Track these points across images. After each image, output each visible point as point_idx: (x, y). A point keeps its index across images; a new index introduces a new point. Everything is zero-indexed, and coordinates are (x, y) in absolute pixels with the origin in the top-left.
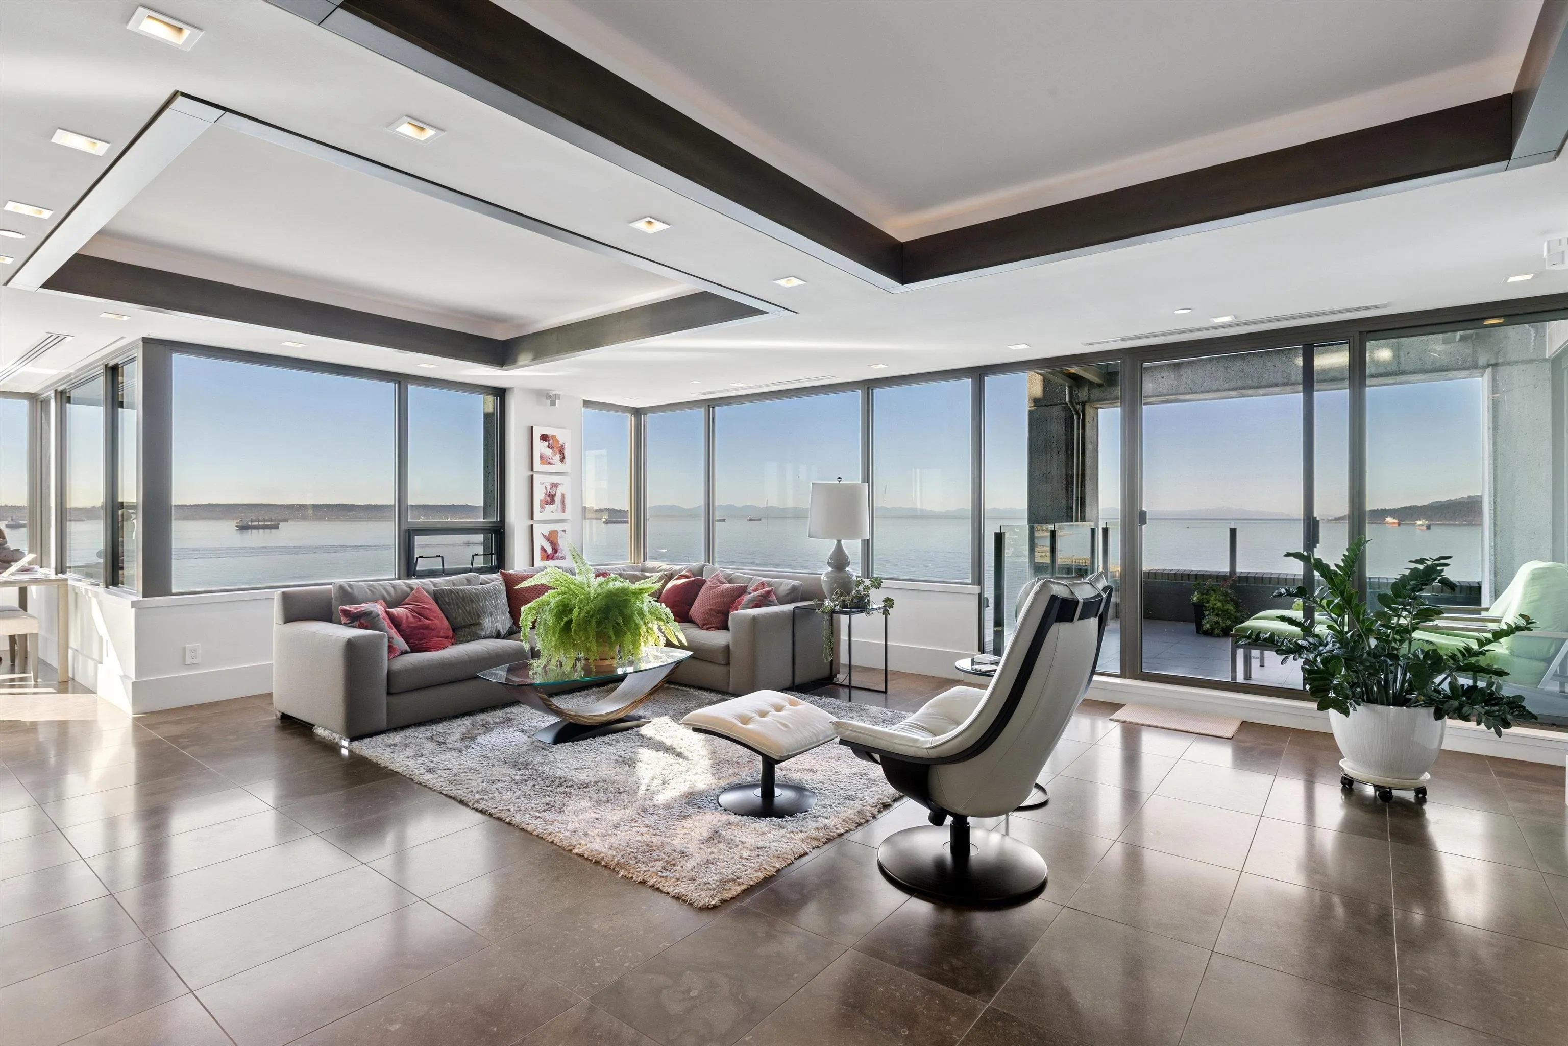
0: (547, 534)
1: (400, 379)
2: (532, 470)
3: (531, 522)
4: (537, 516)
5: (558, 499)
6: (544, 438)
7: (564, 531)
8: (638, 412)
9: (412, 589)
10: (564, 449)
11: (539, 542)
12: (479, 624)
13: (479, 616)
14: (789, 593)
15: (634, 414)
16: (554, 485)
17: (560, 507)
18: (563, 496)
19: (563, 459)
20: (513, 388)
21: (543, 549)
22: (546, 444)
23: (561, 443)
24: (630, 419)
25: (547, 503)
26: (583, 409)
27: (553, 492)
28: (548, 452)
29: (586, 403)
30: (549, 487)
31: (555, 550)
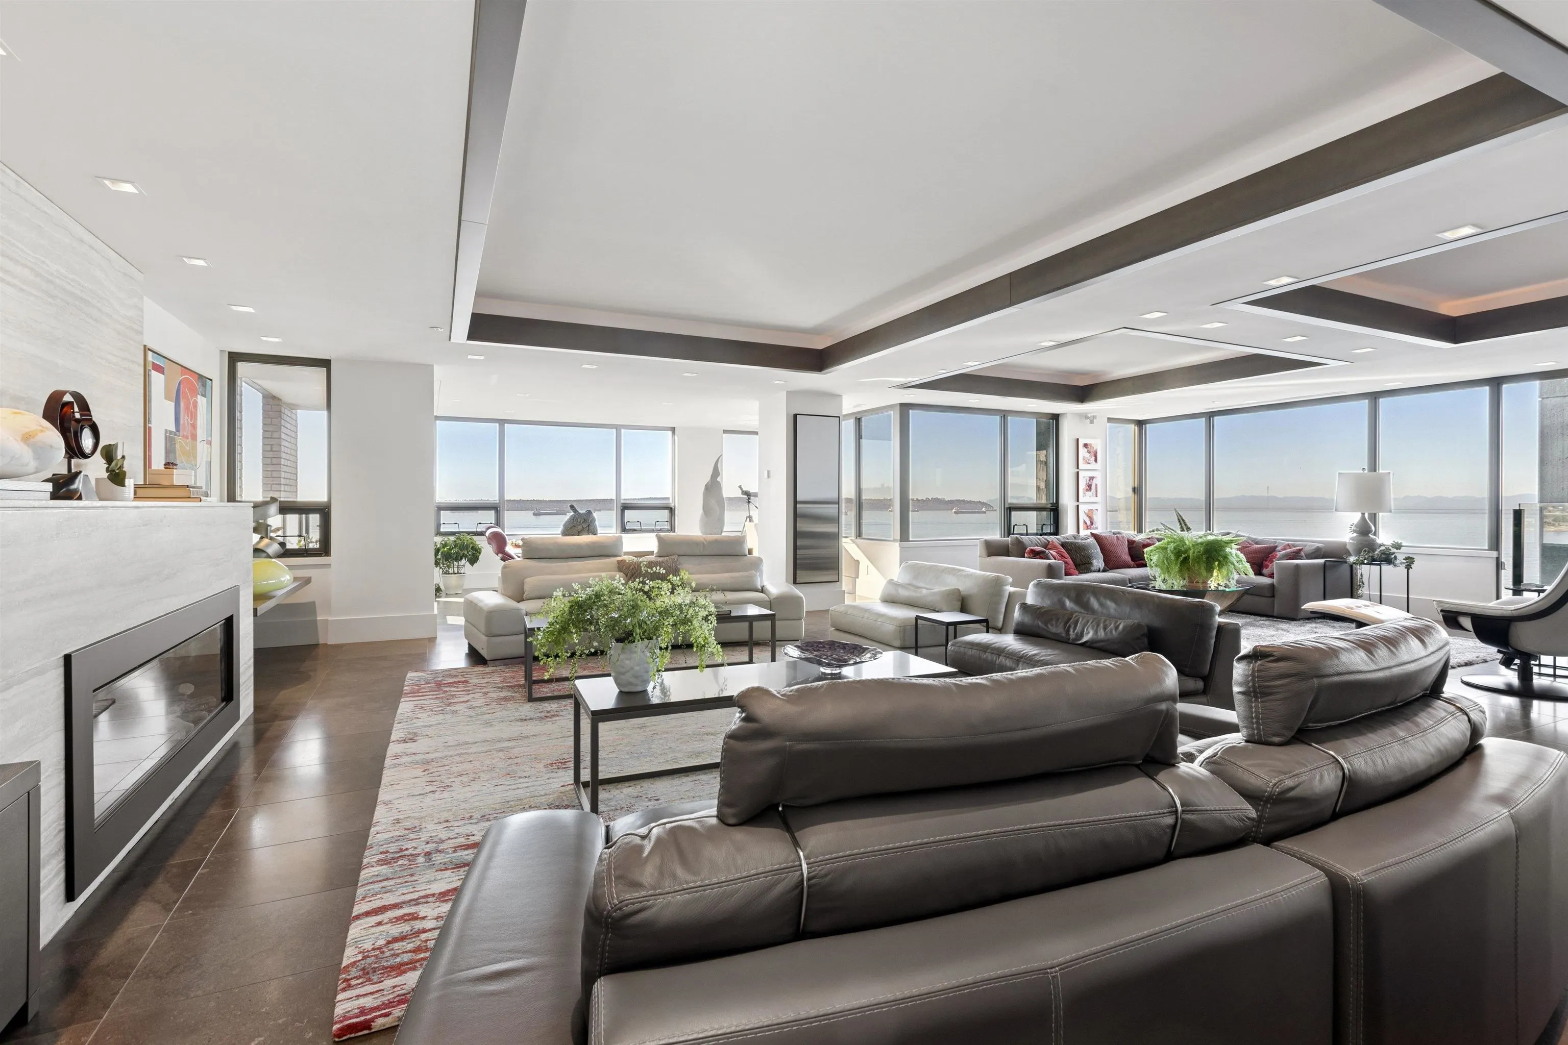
0: (1087, 512)
1: (1004, 414)
2: (1078, 468)
3: (1077, 504)
4: (1080, 500)
5: (1093, 487)
6: (1086, 445)
7: (1097, 510)
8: (1140, 424)
9: (1049, 542)
10: (1096, 453)
11: (1082, 517)
12: (1091, 563)
13: (1090, 559)
14: (1312, 553)
15: (1137, 424)
16: (1092, 478)
17: (1094, 493)
18: (1096, 485)
19: (1096, 460)
20: (1066, 414)
21: (1085, 523)
22: (1086, 450)
23: (1095, 449)
24: (1133, 428)
25: (1087, 490)
26: (1108, 424)
27: (1090, 483)
28: (1088, 455)
29: (1110, 420)
30: (1088, 479)
31: (1092, 523)
